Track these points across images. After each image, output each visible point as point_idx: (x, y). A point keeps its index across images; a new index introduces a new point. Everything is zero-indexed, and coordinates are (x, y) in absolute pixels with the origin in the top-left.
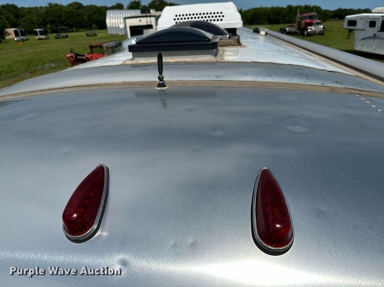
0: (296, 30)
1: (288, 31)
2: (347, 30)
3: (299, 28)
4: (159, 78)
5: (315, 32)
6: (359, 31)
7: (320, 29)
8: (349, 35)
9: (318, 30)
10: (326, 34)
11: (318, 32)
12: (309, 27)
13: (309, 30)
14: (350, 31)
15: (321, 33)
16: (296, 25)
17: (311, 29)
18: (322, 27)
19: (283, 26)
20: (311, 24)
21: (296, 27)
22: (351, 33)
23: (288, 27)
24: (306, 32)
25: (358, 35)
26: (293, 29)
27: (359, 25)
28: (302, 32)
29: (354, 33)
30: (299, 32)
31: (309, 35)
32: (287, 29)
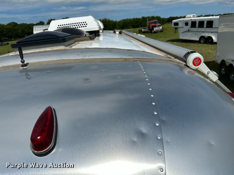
0: (148, 30)
1: (143, 31)
2: (174, 29)
3: (149, 29)
4: (21, 62)
5: (158, 30)
6: (180, 28)
7: (160, 29)
8: (176, 31)
9: (159, 29)
10: (164, 31)
11: (159, 30)
12: (154, 28)
13: (155, 30)
14: (176, 28)
15: (161, 31)
16: (147, 27)
17: (156, 29)
18: (161, 27)
19: (140, 29)
20: (155, 26)
21: (147, 29)
22: (177, 30)
23: (143, 29)
24: (153, 31)
25: (180, 31)
26: (146, 30)
27: (180, 25)
28: (151, 31)
29: (178, 30)
30: (150, 31)
31: (155, 32)
32: (143, 30)
